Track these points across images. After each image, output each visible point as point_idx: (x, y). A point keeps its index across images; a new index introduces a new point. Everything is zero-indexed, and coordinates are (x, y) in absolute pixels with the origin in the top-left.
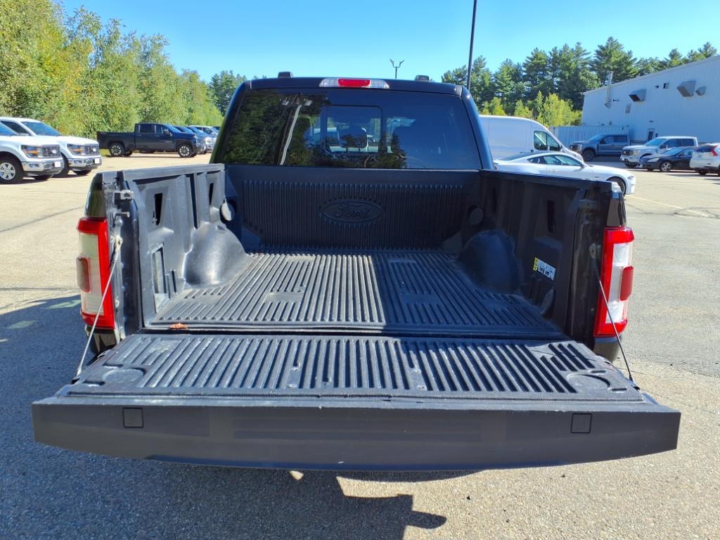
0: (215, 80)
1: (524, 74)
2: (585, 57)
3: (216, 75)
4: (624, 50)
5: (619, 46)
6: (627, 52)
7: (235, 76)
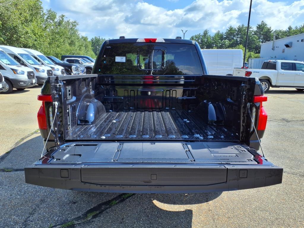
0: (92, 40)
1: (225, 36)
2: (251, 29)
3: (93, 38)
4: (268, 27)
5: (266, 25)
6: (269, 27)
7: (101, 39)
